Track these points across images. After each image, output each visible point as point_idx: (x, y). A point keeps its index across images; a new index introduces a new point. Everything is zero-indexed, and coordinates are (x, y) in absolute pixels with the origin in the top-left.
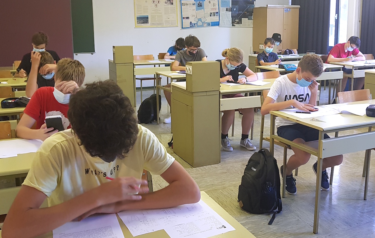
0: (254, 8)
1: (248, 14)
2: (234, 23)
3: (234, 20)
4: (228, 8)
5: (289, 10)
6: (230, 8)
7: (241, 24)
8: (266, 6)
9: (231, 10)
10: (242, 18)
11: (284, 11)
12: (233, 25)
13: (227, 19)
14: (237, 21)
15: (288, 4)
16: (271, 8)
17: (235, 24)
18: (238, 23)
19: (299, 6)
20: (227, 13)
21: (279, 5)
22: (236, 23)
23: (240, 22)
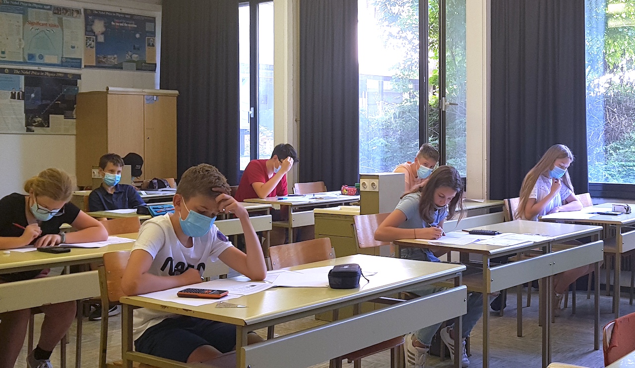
0: (77, 94)
1: (65, 105)
2: (33, 126)
3: (32, 118)
4: (17, 92)
5: (155, 99)
6: (21, 92)
7: (48, 127)
8: (105, 91)
9: (24, 96)
10: (50, 115)
11: (145, 100)
12: (28, 130)
13: (14, 116)
14: (38, 122)
15: (153, 87)
16: (115, 94)
17: (33, 128)
18: (41, 125)
19: (177, 92)
20: (13, 103)
21: (133, 88)
22: (36, 126)
23: (45, 123)
